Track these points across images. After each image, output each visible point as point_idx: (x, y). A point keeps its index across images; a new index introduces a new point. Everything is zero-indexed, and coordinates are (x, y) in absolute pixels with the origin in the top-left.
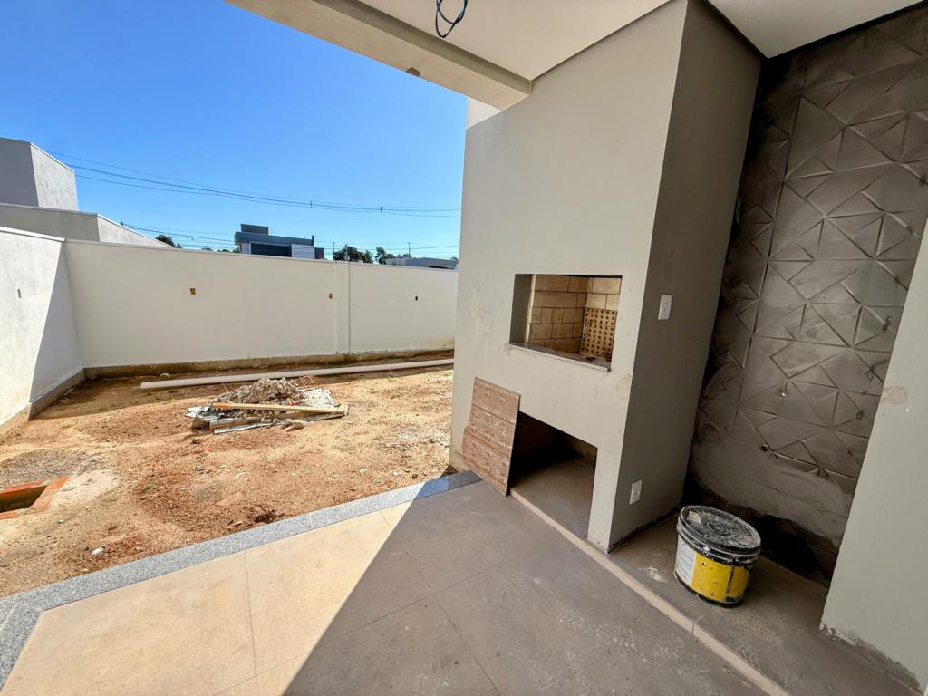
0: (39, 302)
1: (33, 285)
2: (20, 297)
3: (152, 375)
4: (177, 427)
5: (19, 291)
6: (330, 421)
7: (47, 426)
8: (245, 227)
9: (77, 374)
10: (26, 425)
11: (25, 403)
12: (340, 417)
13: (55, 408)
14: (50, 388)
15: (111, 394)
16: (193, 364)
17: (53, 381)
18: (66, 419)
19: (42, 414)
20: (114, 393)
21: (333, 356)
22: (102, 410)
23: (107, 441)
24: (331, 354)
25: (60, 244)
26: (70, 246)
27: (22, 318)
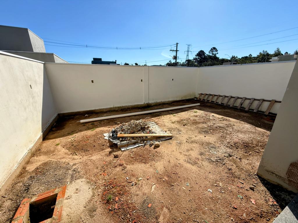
0: (39, 90)
1: (36, 82)
2: (31, 88)
3: (81, 115)
4: (103, 145)
5: (30, 85)
6: (168, 141)
7: (50, 143)
8: (94, 59)
9: (56, 117)
10: (42, 143)
11: (40, 134)
12: (171, 139)
13: (51, 133)
14: (48, 125)
15: (70, 126)
16: (95, 110)
17: (48, 121)
18: (56, 139)
19: (47, 137)
20: (71, 125)
21: (143, 104)
22: (69, 134)
23: (76, 155)
24: (142, 104)
25: (43, 65)
26: (47, 65)
27: (33, 98)
